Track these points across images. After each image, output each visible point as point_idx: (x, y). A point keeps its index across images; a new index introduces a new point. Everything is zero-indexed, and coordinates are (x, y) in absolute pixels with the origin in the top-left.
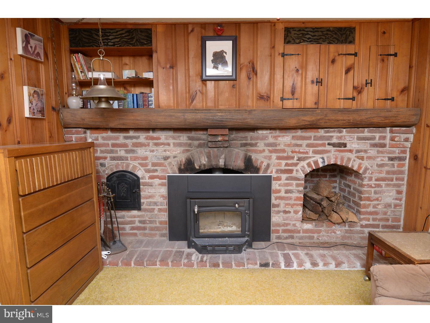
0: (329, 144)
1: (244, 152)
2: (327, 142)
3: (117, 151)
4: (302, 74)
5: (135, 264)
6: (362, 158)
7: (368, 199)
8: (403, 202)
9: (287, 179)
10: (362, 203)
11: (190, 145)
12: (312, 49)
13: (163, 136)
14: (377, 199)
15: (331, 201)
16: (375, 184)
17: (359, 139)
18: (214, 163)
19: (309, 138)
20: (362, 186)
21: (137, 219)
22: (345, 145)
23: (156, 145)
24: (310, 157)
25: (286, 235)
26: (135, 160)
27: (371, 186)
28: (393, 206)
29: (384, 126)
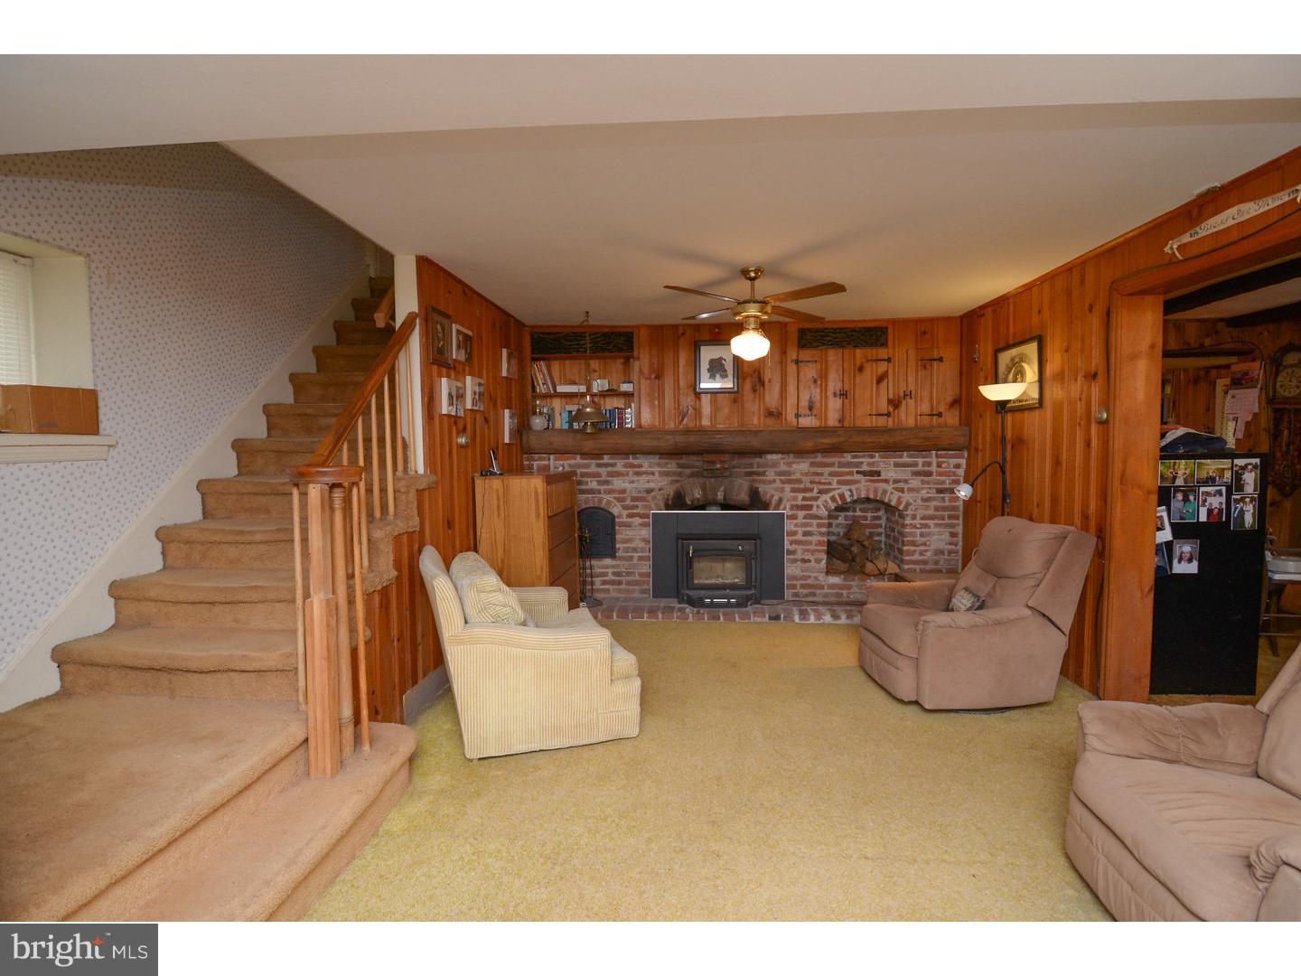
0: (858, 472)
1: (749, 483)
2: (855, 470)
3: (587, 483)
4: (821, 384)
5: (618, 617)
6: (902, 490)
7: (913, 543)
8: (960, 547)
9: (805, 518)
10: (905, 548)
11: (680, 474)
12: (833, 355)
13: (646, 463)
14: (925, 544)
15: (864, 546)
16: (920, 524)
17: (896, 465)
18: (710, 497)
19: (832, 465)
20: (904, 526)
21: (610, 570)
22: (878, 474)
23: (638, 474)
24: (834, 489)
25: (806, 591)
26: (609, 493)
27: (915, 527)
28: (946, 554)
29: (928, 450)
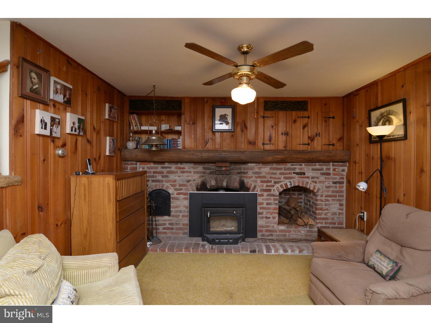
0: (294, 173)
1: (239, 178)
2: (292, 172)
3: (156, 177)
4: (275, 129)
5: (168, 251)
6: (316, 182)
7: (321, 209)
8: (344, 211)
9: (268, 195)
10: (317, 212)
11: (204, 173)
12: (281, 114)
13: (187, 167)
14: (327, 210)
15: (297, 210)
16: (325, 199)
17: (313, 170)
18: (220, 185)
19: (281, 169)
20: (317, 200)
21: (167, 222)
22: (304, 174)
23: (182, 172)
24: (282, 181)
25: (268, 233)
26: (168, 182)
27: (322, 201)
28: (337, 214)
29: (329, 162)
